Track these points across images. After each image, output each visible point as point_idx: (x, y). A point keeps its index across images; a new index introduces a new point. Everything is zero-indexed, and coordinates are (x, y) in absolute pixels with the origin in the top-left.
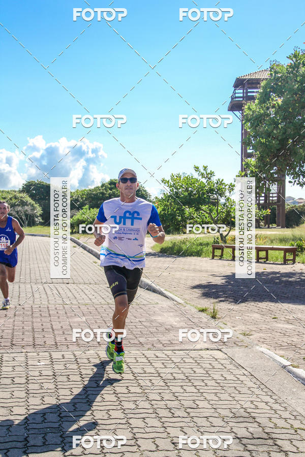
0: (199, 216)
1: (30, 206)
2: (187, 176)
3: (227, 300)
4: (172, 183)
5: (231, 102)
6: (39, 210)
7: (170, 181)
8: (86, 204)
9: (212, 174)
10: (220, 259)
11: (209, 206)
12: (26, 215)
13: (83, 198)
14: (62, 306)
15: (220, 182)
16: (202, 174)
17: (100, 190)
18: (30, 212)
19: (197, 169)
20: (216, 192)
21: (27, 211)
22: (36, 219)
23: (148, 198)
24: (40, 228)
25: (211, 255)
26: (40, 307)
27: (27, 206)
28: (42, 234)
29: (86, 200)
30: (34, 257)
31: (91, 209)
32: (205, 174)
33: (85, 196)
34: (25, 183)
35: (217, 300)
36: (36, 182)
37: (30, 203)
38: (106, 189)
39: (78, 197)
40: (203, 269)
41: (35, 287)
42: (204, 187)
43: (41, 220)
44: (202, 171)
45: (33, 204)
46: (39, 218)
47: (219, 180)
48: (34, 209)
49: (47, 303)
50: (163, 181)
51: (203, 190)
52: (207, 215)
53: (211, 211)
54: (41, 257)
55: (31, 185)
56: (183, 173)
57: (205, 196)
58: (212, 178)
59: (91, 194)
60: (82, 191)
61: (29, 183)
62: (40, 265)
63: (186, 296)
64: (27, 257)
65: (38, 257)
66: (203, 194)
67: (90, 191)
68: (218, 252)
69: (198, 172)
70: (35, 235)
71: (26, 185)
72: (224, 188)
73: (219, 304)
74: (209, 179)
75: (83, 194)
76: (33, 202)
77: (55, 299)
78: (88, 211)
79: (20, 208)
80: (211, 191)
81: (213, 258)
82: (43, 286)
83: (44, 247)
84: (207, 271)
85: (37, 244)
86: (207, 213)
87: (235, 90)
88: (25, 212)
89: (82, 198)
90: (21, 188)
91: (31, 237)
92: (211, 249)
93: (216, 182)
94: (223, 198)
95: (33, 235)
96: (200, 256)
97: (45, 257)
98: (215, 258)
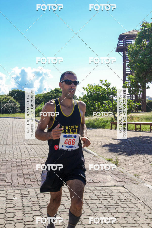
0: (103, 106)
1: (13, 103)
2: (96, 85)
3: (123, 154)
4: (88, 89)
5: (117, 47)
6: (18, 105)
7: (87, 88)
8: (42, 102)
9: (109, 84)
10: (115, 130)
11: (108, 101)
12: (12, 108)
14: (29, 159)
15: (114, 89)
16: (104, 84)
17: (50, 94)
18: (13, 106)
19: (101, 81)
20: (112, 93)
21: (12, 105)
22: (17, 110)
23: (75, 98)
24: (19, 114)
25: (110, 127)
26: (17, 160)
27: (12, 103)
28: (19, 117)
29: (43, 99)
30: (15, 130)
32: (106, 84)
34: (11, 91)
35: (117, 154)
36: (17, 90)
37: (13, 101)
38: (53, 93)
39: (39, 97)
40: (107, 135)
41: (14, 147)
42: (106, 91)
43: (19, 110)
44: (104, 82)
45: (15, 102)
46: (18, 109)
47: (113, 87)
48: (15, 104)
49: (20, 157)
50: (84, 88)
51: (105, 92)
52: (107, 106)
53: (109, 104)
54: (19, 130)
55: (14, 92)
56: (94, 84)
57: (106, 96)
58: (109, 86)
59: (45, 96)
60: (41, 94)
61: (13, 90)
62: (18, 135)
63: (99, 152)
64: (11, 130)
65: (17, 130)
66: (105, 95)
67: (45, 94)
68: (114, 126)
69: (102, 83)
70: (16, 118)
71: (11, 92)
72: (116, 91)
73: (118, 156)
74: (108, 87)
75: (41, 96)
76: (15, 101)
77: (25, 154)
79: (8, 104)
80: (109, 93)
81: (111, 129)
82: (19, 146)
83: (20, 124)
84: (109, 137)
85: (17, 123)
86: (107, 105)
87: (119, 41)
88: (11, 106)
89: (41, 98)
90: (9, 93)
91: (14, 119)
92: (110, 124)
93: (112, 88)
94: (115, 97)
95: (15, 118)
96: (104, 128)
97: (21, 130)
98: (112, 129)
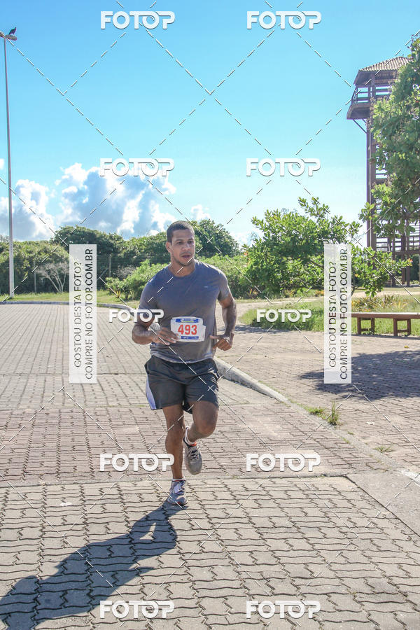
8: (145, 258)
13: (142, 249)
29: (146, 251)
31: (153, 265)
33: (144, 247)
39: (135, 248)
59: (152, 243)
60: (139, 240)
67: (152, 239)
75: (141, 245)
78: (149, 268)
89: (140, 250)
